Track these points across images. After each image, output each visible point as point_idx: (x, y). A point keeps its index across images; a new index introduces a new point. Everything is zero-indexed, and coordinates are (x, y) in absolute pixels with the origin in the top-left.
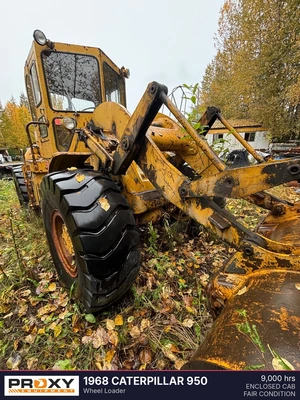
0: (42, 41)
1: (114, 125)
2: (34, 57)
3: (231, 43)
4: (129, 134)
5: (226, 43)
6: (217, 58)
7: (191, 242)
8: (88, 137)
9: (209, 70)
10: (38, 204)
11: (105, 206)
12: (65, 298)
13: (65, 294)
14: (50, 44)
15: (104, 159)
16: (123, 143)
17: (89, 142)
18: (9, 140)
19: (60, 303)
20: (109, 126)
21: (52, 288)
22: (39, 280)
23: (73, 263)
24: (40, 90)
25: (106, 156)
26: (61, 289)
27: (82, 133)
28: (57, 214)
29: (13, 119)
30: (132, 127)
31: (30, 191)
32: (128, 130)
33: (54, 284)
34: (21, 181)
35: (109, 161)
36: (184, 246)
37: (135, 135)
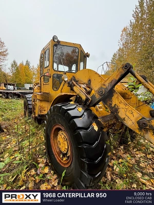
0: (56, 40)
1: (90, 80)
2: (50, 47)
3: (126, 45)
4: (105, 87)
5: (123, 44)
6: (119, 50)
7: (122, 147)
8: (74, 85)
9: (115, 56)
10: (37, 115)
11: (96, 128)
12: (56, 179)
13: (55, 176)
14: (59, 42)
15: (84, 98)
16: (100, 92)
17: (75, 88)
18: (17, 80)
19: (53, 183)
20: (86, 81)
21: (46, 170)
22: (39, 164)
23: (61, 156)
24: (49, 60)
25: (86, 96)
26: (52, 172)
27: (71, 83)
28: (57, 126)
29: (21, 70)
30: (107, 84)
31: (34, 109)
32: (104, 85)
33: (47, 167)
34: (29, 103)
35: (87, 99)
36: (118, 150)
37: (109, 88)
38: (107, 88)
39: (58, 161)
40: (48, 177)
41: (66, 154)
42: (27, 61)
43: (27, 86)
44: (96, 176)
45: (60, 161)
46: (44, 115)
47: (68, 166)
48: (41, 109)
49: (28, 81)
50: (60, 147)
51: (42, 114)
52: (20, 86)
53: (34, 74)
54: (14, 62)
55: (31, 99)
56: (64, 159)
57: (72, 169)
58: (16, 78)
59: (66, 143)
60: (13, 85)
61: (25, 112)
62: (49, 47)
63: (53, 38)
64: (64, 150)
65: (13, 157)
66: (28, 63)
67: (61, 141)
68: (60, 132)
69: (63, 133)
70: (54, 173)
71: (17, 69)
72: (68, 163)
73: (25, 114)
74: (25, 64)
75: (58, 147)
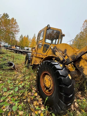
0: (49, 27)
1: (66, 50)
3: (86, 30)
5: (84, 30)
6: (80, 33)
7: (80, 92)
8: (56, 51)
9: (77, 36)
10: (32, 64)
11: (70, 78)
12: (41, 101)
13: (41, 99)
14: (50, 28)
15: (62, 59)
16: (73, 57)
17: (56, 53)
18: (21, 44)
19: (40, 102)
20: (63, 50)
21: (36, 94)
22: (32, 90)
23: (45, 89)
24: (43, 37)
25: (63, 58)
26: (39, 96)
27: (54, 50)
28: (46, 72)
29: (24, 40)
30: (78, 53)
31: (32, 61)
32: (76, 54)
33: (36, 93)
34: (29, 57)
35: (64, 60)
36: (77, 93)
37: (79, 56)
38: (77, 56)
39: (44, 91)
40: (37, 98)
41: (49, 88)
42: (28, 35)
43: (26, 48)
44: (68, 105)
45: (45, 92)
46: (36, 65)
47: (49, 95)
48: (35, 61)
49: (26, 46)
50: (46, 84)
51: (35, 64)
52: (22, 48)
53: (30, 42)
54: (22, 35)
55: (30, 55)
56: (47, 91)
57: (53, 98)
58: (21, 43)
59: (50, 82)
60: (19, 47)
61: (25, 62)
62: (44, 30)
63: (48, 26)
64: (47, 86)
65: (20, 83)
66: (28, 36)
67: (47, 80)
68: (47, 76)
69: (49, 76)
70: (40, 97)
71: (22, 39)
72: (50, 93)
73: (25, 63)
74: (26, 37)
75: (44, 83)
